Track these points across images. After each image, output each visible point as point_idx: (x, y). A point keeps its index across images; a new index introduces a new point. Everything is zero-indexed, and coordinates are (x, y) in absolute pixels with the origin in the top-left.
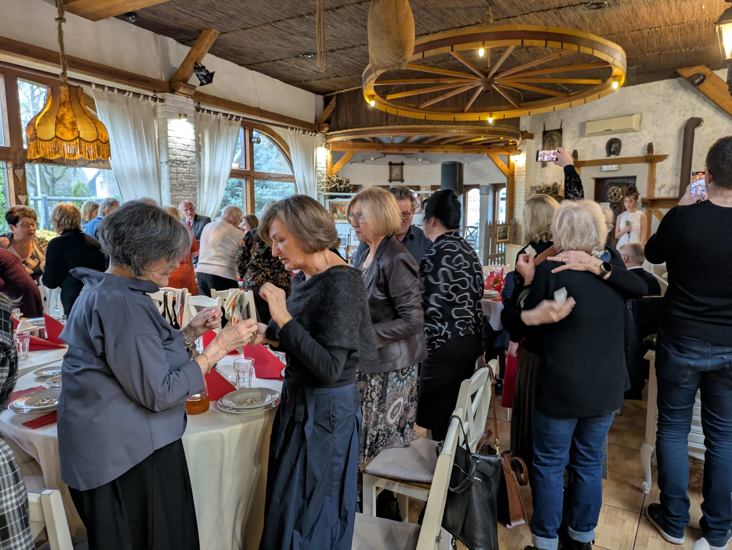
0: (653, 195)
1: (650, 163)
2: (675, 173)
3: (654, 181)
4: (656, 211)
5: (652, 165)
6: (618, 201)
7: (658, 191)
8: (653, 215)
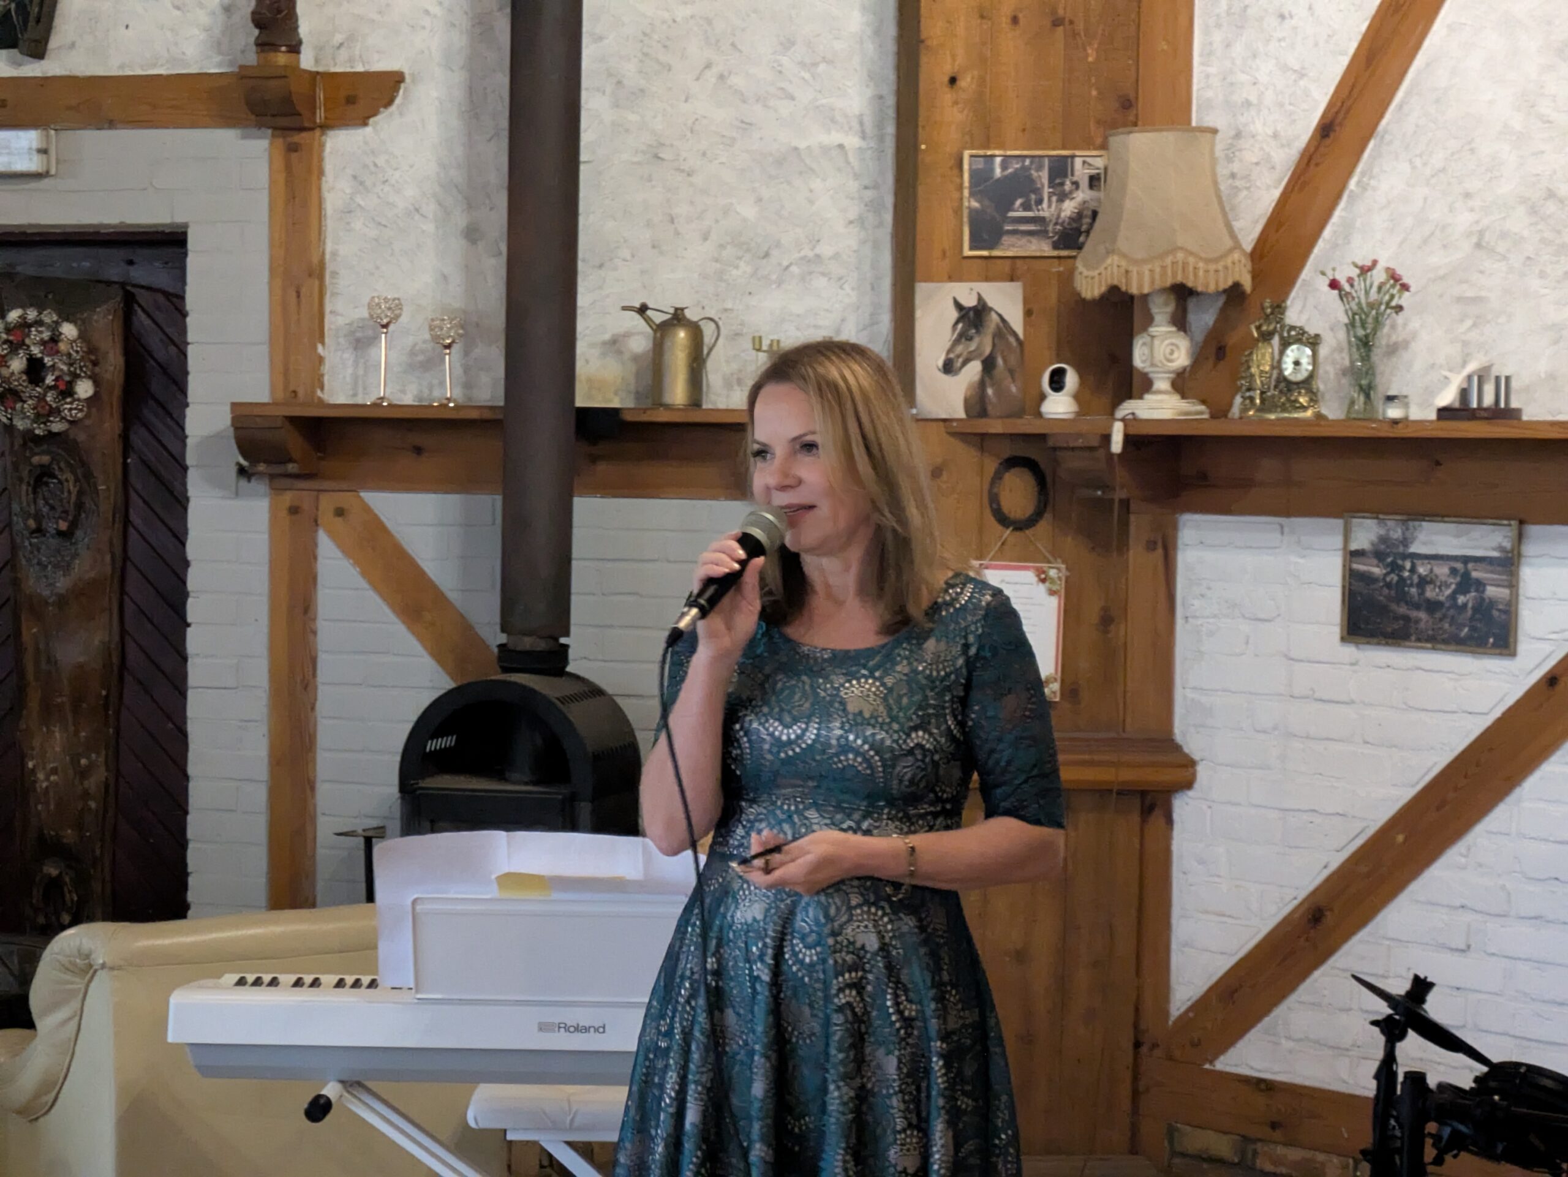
1: (281, 130)
2: (460, 220)
3: (317, 272)
4: (340, 512)
5: (292, 148)
6: (57, 427)
7: (349, 356)
8: (323, 539)
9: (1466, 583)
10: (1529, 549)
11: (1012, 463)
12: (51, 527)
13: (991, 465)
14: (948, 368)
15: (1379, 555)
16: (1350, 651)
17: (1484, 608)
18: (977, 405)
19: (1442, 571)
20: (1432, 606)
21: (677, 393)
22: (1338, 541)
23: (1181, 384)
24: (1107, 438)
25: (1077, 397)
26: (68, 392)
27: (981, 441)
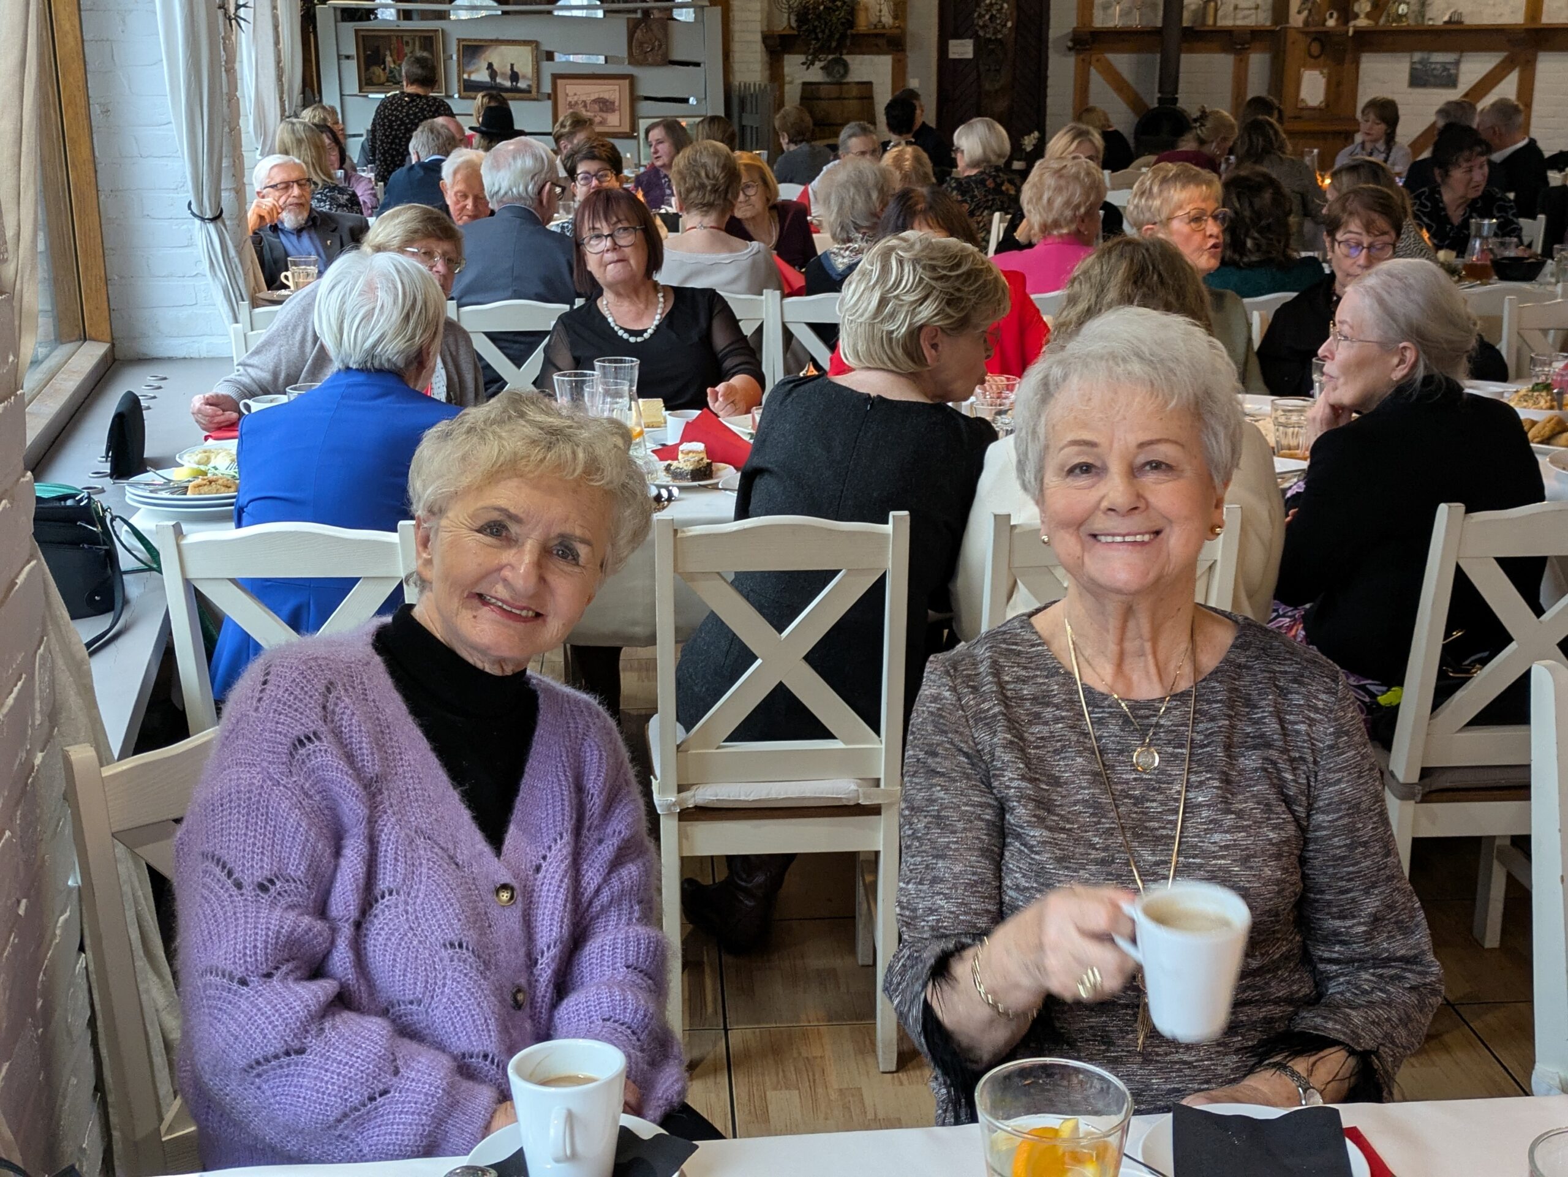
0: (1092, 21)
4: (1098, 61)
6: (1000, 36)
7: (1101, 12)
8: (1092, 68)
9: (1445, 69)
10: (1463, 59)
11: (1314, 39)
12: (993, 68)
13: (1309, 40)
14: (1299, 12)
15: (1420, 62)
16: (1410, 90)
17: (1450, 76)
18: (1306, 23)
19: (1438, 66)
20: (1435, 76)
21: (1210, 22)
22: (1408, 59)
23: (1368, 16)
24: (1347, 32)
25: (1337, 20)
26: (1005, 25)
27: (1306, 34)
